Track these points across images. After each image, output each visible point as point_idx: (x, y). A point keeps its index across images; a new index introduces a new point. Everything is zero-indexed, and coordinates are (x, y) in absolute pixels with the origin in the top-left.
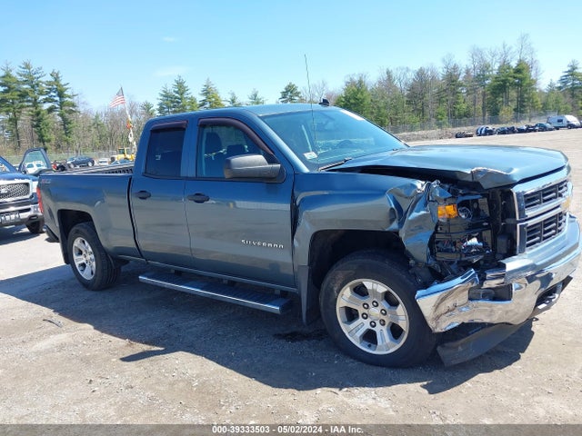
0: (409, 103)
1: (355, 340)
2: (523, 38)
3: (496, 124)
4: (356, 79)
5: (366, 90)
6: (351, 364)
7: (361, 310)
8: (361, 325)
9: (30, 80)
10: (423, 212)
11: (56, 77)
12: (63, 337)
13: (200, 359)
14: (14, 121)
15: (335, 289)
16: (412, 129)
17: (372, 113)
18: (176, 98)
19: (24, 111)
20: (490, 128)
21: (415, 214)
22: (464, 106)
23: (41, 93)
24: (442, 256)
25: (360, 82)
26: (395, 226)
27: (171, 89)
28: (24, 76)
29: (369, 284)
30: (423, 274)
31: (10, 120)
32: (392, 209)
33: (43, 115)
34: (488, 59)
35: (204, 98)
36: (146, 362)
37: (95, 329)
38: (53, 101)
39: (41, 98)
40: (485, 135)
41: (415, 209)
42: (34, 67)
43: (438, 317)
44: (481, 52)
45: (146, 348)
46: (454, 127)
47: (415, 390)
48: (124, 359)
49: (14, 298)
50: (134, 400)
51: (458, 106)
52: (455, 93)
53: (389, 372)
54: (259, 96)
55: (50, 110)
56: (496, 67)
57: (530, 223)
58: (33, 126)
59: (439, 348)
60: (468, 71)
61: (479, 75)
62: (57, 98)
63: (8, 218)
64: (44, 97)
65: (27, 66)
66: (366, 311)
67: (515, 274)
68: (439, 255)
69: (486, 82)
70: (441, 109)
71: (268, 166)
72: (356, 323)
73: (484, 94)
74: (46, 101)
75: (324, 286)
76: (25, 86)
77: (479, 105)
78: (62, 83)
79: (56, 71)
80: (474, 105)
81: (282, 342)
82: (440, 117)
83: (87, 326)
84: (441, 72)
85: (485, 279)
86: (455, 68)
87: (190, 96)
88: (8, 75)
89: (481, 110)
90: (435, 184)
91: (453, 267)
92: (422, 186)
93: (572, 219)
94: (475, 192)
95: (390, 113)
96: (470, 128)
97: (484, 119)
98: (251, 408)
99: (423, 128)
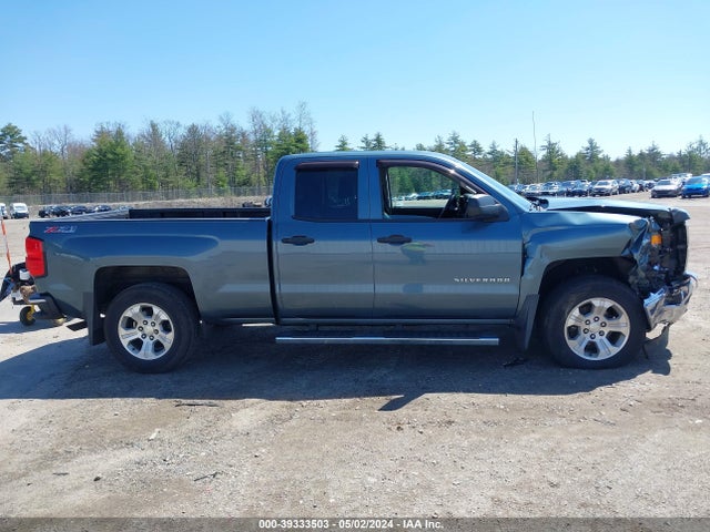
0: (181, 164)
2: (302, 106)
4: (112, 129)
5: (127, 143)
7: (583, 327)
10: (647, 240)
16: (188, 195)
17: (137, 173)
21: (645, 242)
22: (244, 173)
25: (119, 133)
29: (597, 303)
34: (268, 123)
41: (644, 238)
44: (260, 115)
51: (238, 173)
52: (234, 157)
56: (277, 133)
60: (243, 135)
61: (261, 140)
66: (587, 327)
69: (269, 149)
70: (221, 174)
72: (579, 338)
77: (260, 174)
80: (255, 172)
82: (220, 183)
86: (233, 129)
89: (263, 180)
95: (160, 174)
96: (258, 197)
99: (201, 195)
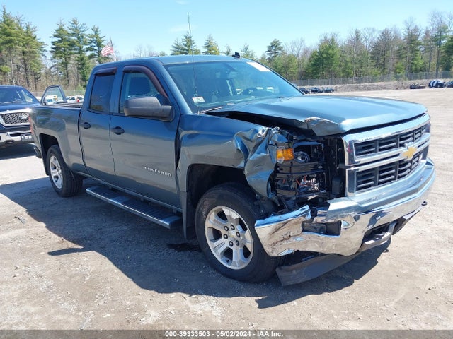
0: (373, 58)
1: (218, 254)
3: (447, 78)
4: (329, 37)
5: (337, 47)
6: (212, 274)
7: (223, 232)
8: (223, 244)
9: (77, 33)
10: (263, 154)
11: (96, 31)
12: (20, 232)
13: (104, 258)
14: (65, 64)
15: (204, 213)
16: (373, 81)
17: (340, 66)
18: (184, 49)
19: (72, 57)
20: (441, 81)
21: (256, 156)
22: (421, 62)
23: (85, 43)
24: (281, 193)
25: (332, 40)
26: (242, 164)
27: (181, 42)
28: (73, 29)
29: (227, 211)
30: (266, 206)
31: (62, 63)
32: (238, 149)
33: (86, 61)
34: (446, 21)
35: (206, 50)
36: (64, 257)
37: (47, 227)
38: (93, 50)
39: (85, 47)
40: (436, 87)
41: (257, 151)
42: (80, 23)
43: (274, 244)
44: (440, 15)
45: (71, 245)
46: (410, 79)
47: (249, 303)
48: (50, 254)
49: (7, 198)
50: (37, 287)
51: (416, 62)
52: (414, 51)
53: (237, 285)
54: (249, 49)
55: (91, 57)
57: (362, 168)
58: (79, 69)
59: (277, 270)
60: (427, 32)
61: (436, 36)
62: (96, 48)
63: (26, 137)
64: (87, 47)
65: (75, 23)
66: (227, 233)
67: (337, 213)
68: (279, 191)
69: (443, 42)
70: (399, 65)
71: (161, 107)
72: (219, 242)
73: (439, 51)
74: (88, 49)
75: (197, 210)
76: (73, 38)
77: (434, 62)
78: (100, 36)
79: (96, 27)
80: (430, 61)
81: (171, 251)
82: (398, 71)
83: (43, 225)
84: (403, 33)
85: (316, 215)
86: (416, 29)
87: (195, 48)
88: (61, 29)
89: (435, 66)
90: (274, 130)
91: (289, 203)
92: (263, 131)
93: (429, 166)
94: (310, 139)
95: (356, 66)
96: (424, 81)
97: (437, 74)
98: (115, 303)
99: (382, 80)
